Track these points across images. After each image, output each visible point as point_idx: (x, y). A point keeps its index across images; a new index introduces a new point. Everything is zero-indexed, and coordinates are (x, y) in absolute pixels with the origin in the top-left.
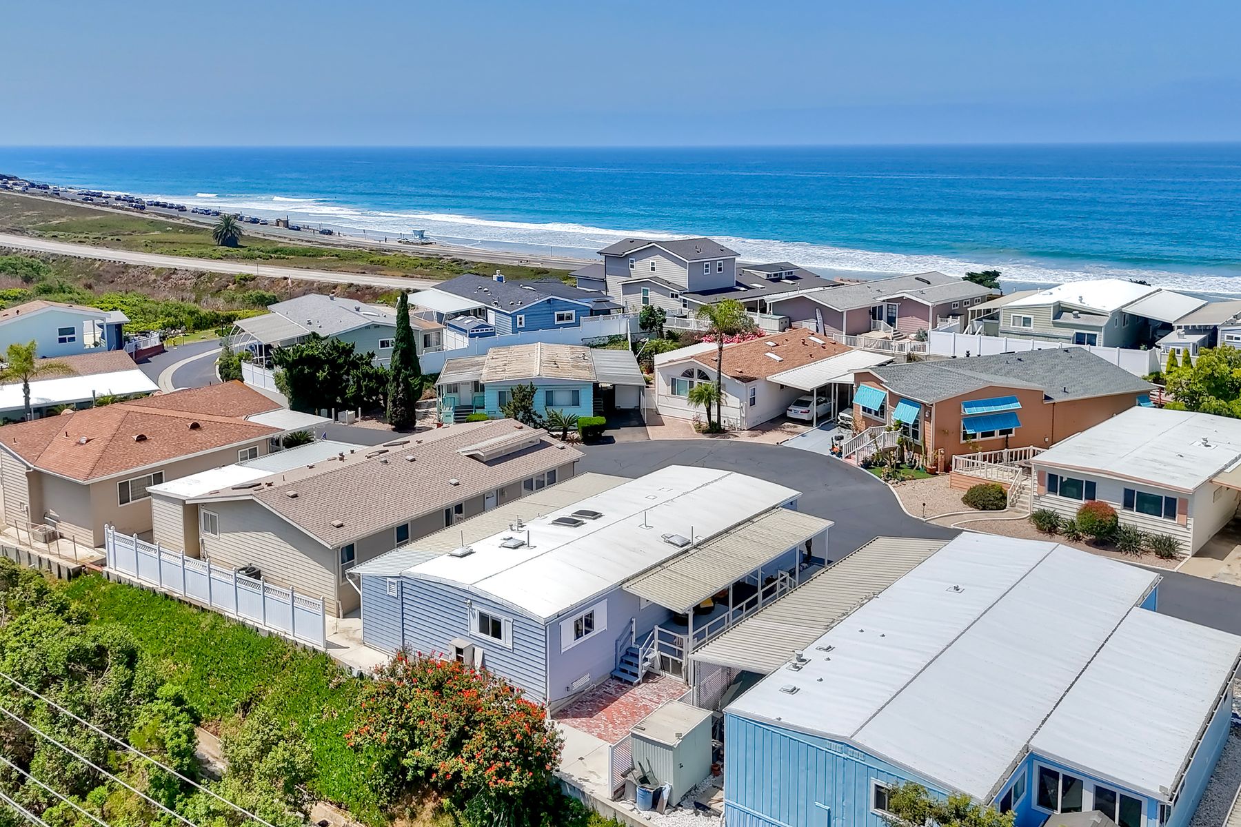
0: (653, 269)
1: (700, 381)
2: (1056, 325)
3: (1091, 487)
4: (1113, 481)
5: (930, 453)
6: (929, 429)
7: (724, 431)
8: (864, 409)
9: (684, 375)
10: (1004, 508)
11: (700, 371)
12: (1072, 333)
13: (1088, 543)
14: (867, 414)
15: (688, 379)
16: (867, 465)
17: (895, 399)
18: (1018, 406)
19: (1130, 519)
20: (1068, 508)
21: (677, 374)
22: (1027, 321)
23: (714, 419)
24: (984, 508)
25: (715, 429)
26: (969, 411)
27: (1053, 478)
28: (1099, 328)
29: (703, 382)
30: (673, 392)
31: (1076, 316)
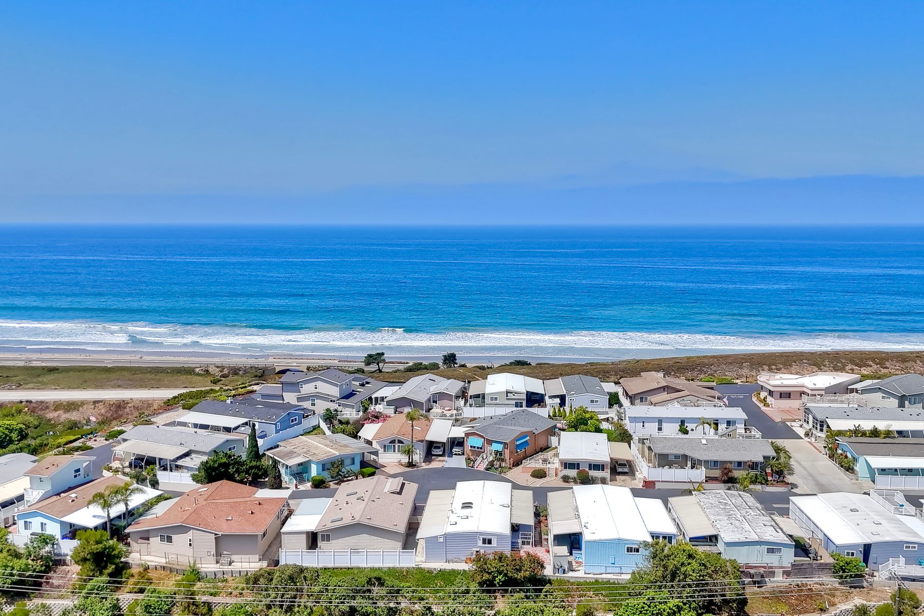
0: (316, 388)
1: (399, 444)
2: (507, 399)
3: (578, 464)
4: (585, 461)
5: (508, 461)
6: (507, 452)
7: (415, 465)
8: (471, 447)
9: (390, 443)
10: (546, 477)
11: (398, 440)
12: (514, 402)
13: (580, 483)
14: (473, 449)
15: (392, 444)
16: (487, 469)
17: (490, 442)
18: (528, 438)
19: (593, 473)
20: (573, 473)
21: (387, 443)
22: (496, 399)
23: (411, 461)
24: (541, 478)
25: (411, 465)
26: (518, 443)
27: (566, 464)
28: (523, 399)
29: (401, 445)
30: (385, 451)
31: (514, 395)
